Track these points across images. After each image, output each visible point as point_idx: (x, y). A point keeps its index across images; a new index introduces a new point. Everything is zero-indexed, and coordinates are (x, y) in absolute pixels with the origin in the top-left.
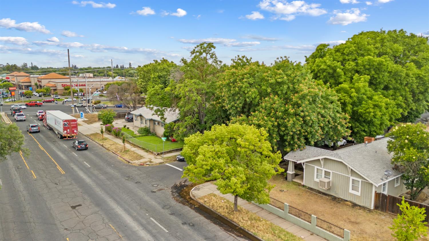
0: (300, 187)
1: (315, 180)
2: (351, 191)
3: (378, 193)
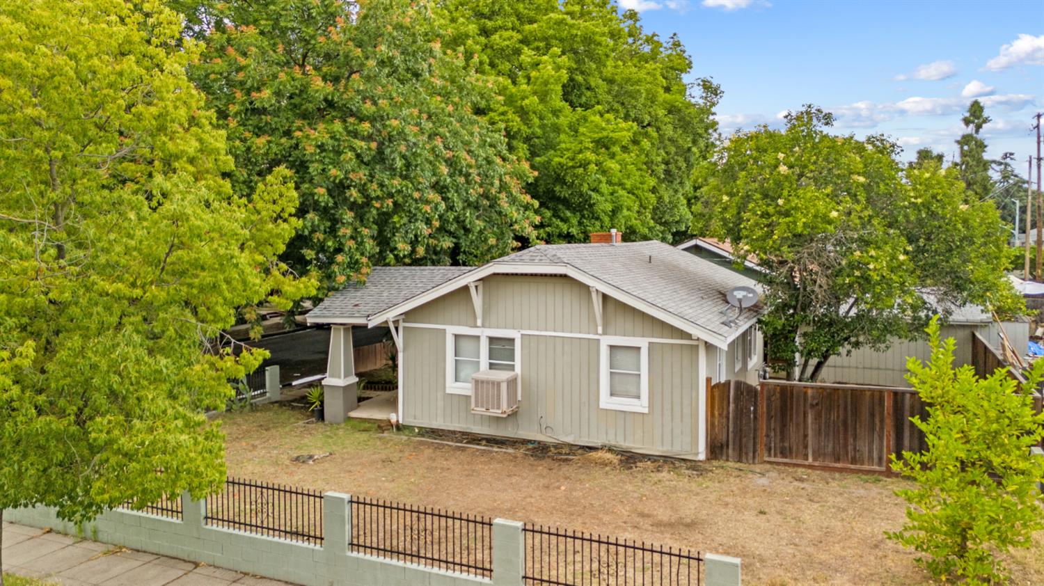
0: (386, 434)
1: (448, 391)
2: (607, 402)
3: (718, 385)
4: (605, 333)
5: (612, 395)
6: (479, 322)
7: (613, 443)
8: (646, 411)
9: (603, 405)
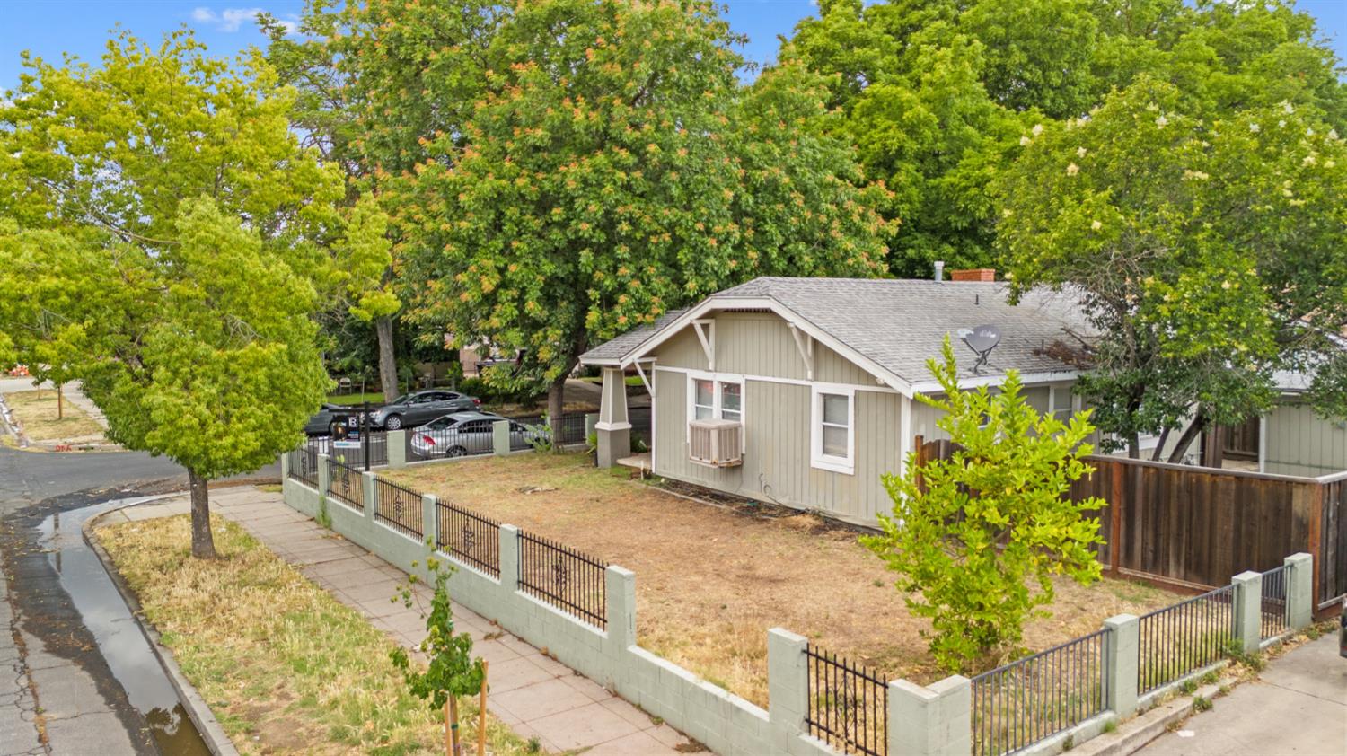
2: (818, 459)
3: (928, 445)
4: (816, 378)
5: (825, 451)
6: (711, 366)
7: (822, 508)
8: (851, 472)
9: (814, 464)
